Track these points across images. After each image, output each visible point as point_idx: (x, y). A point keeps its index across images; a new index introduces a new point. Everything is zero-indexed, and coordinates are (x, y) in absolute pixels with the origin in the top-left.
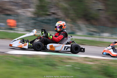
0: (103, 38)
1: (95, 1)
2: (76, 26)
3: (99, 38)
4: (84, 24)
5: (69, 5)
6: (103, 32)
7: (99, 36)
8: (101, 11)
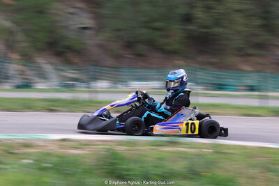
0: (97, 92)
1: (72, 10)
2: (33, 70)
3: (90, 92)
4: (51, 64)
5: (14, 22)
6: (95, 79)
7: (88, 87)
8: (88, 32)
